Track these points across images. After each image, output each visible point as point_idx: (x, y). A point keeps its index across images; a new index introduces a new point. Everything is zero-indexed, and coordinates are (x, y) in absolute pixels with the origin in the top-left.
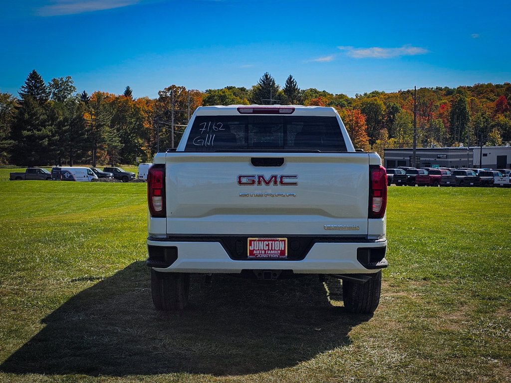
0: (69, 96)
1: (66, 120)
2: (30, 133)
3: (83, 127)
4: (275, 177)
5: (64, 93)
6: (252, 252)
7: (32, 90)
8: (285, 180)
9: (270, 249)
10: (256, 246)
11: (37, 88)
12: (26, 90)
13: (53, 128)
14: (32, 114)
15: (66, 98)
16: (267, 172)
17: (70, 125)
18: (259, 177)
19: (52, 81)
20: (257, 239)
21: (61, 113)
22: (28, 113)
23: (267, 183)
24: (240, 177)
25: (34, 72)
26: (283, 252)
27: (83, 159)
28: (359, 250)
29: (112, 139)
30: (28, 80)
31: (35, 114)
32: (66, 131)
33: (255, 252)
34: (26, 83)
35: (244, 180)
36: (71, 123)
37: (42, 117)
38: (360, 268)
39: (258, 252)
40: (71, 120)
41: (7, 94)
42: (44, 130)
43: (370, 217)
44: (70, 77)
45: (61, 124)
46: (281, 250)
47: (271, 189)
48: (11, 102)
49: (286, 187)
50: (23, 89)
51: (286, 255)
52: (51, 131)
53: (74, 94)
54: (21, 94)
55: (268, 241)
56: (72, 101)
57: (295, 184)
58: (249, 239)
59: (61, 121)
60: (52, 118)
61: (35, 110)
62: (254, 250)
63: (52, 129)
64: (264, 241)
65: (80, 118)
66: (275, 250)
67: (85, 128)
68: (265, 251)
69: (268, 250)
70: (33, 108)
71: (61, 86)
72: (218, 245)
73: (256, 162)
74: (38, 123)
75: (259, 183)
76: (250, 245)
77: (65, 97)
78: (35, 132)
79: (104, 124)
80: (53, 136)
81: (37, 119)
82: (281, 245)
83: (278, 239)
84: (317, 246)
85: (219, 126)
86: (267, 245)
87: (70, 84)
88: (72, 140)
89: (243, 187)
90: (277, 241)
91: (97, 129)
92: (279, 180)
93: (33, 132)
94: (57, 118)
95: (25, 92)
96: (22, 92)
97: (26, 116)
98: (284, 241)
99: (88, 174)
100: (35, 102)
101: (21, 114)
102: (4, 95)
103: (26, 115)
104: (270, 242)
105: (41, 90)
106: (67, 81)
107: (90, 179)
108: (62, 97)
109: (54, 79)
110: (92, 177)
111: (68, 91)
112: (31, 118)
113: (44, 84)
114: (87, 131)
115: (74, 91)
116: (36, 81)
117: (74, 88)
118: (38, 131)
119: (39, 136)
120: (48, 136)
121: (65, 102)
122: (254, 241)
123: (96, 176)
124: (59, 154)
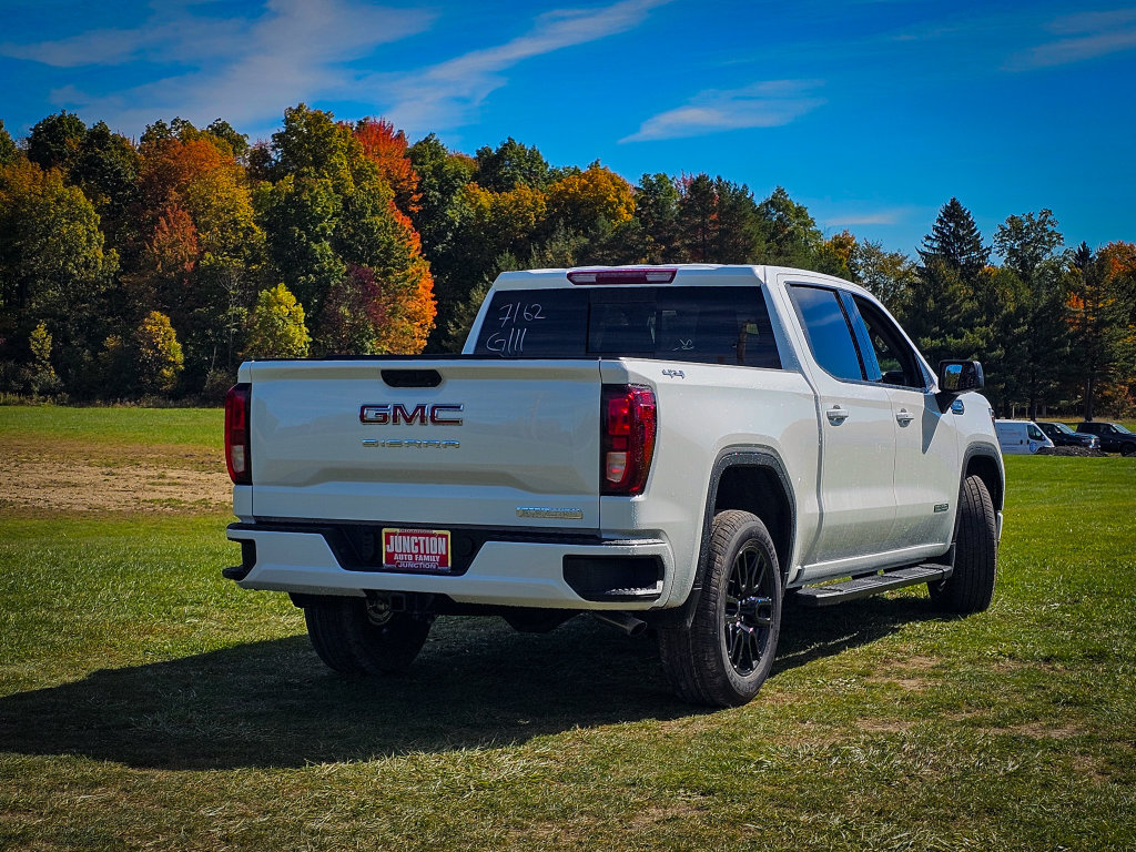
0: (1048, 255)
1: (1021, 311)
2: (937, 342)
3: (1061, 328)
4: (423, 408)
5: (1035, 248)
6: (390, 556)
7: (948, 244)
8: (442, 415)
9: (422, 551)
10: (398, 545)
11: (960, 239)
12: (935, 245)
13: (991, 330)
14: (944, 299)
15: (1040, 259)
16: (410, 398)
17: (1032, 323)
18: (396, 408)
19: (1008, 221)
20: (398, 530)
21: (1010, 294)
22: (935, 299)
23: (409, 420)
24: (363, 408)
25: (954, 204)
26: (443, 559)
27: (1062, 402)
28: (568, 559)
29: (1131, 356)
30: (940, 221)
31: (950, 299)
32: (1020, 338)
33: (396, 557)
34: (936, 229)
35: (371, 414)
36: (1034, 319)
37: (967, 305)
38: (570, 598)
39: (401, 557)
40: (1033, 312)
41: (896, 255)
42: (971, 336)
43: (603, 493)
44: (1050, 211)
45: (1009, 322)
46: (442, 555)
47: (417, 431)
48: (906, 274)
49: (440, 428)
50: (928, 243)
51: (449, 564)
52: (985, 337)
53: (1058, 251)
54: (924, 253)
55: (418, 535)
56: (1053, 268)
57: (456, 422)
58: (385, 530)
59: (1009, 314)
60: (990, 307)
61: (951, 289)
62: (395, 552)
63: (988, 333)
64: (411, 535)
65: (1055, 306)
66: (430, 554)
67: (1067, 329)
68: (414, 555)
69: (419, 553)
70: (946, 286)
71: (1027, 233)
72: (318, 540)
73: (392, 378)
74: (958, 319)
75: (395, 420)
76: (388, 542)
77: (1037, 259)
78: (950, 339)
79: (1113, 321)
80: (991, 348)
81: (956, 309)
82: (440, 545)
83: (434, 531)
84: (489, 547)
85: (534, 311)
86: (416, 544)
87: (1049, 227)
88: (1035, 359)
89: (368, 426)
90: (434, 535)
91: (1096, 332)
92: (427, 413)
93: (945, 340)
94: (1002, 307)
95: (934, 249)
96: (926, 250)
97: (931, 303)
98: (446, 536)
99: (1031, 436)
100: (951, 271)
101: (920, 298)
102: (891, 257)
103: (931, 301)
104: (422, 538)
105: (970, 242)
106: (1043, 221)
107: (1036, 448)
108: (1031, 258)
109: (1013, 218)
110: (1040, 444)
111: (1044, 243)
112: (943, 307)
113: (975, 230)
114: (1073, 337)
115: (1059, 243)
116: (957, 224)
117: (1058, 237)
118: (955, 337)
119: (958, 349)
120: (978, 349)
121: (1038, 270)
122: (394, 534)
123: (1050, 441)
124: (1004, 391)
